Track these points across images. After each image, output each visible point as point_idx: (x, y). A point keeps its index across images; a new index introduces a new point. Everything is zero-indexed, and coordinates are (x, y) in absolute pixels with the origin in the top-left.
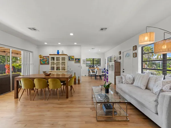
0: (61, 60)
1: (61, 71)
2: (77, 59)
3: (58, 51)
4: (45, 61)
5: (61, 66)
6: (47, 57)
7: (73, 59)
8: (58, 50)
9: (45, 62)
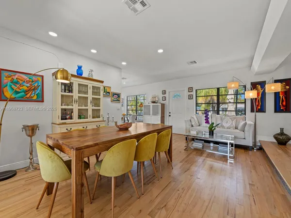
0: (90, 91)
1: (90, 119)
2: (115, 94)
3: (80, 68)
4: (25, 88)
5: (90, 108)
6: (34, 78)
7: (109, 93)
8: (80, 64)
9: (26, 92)
